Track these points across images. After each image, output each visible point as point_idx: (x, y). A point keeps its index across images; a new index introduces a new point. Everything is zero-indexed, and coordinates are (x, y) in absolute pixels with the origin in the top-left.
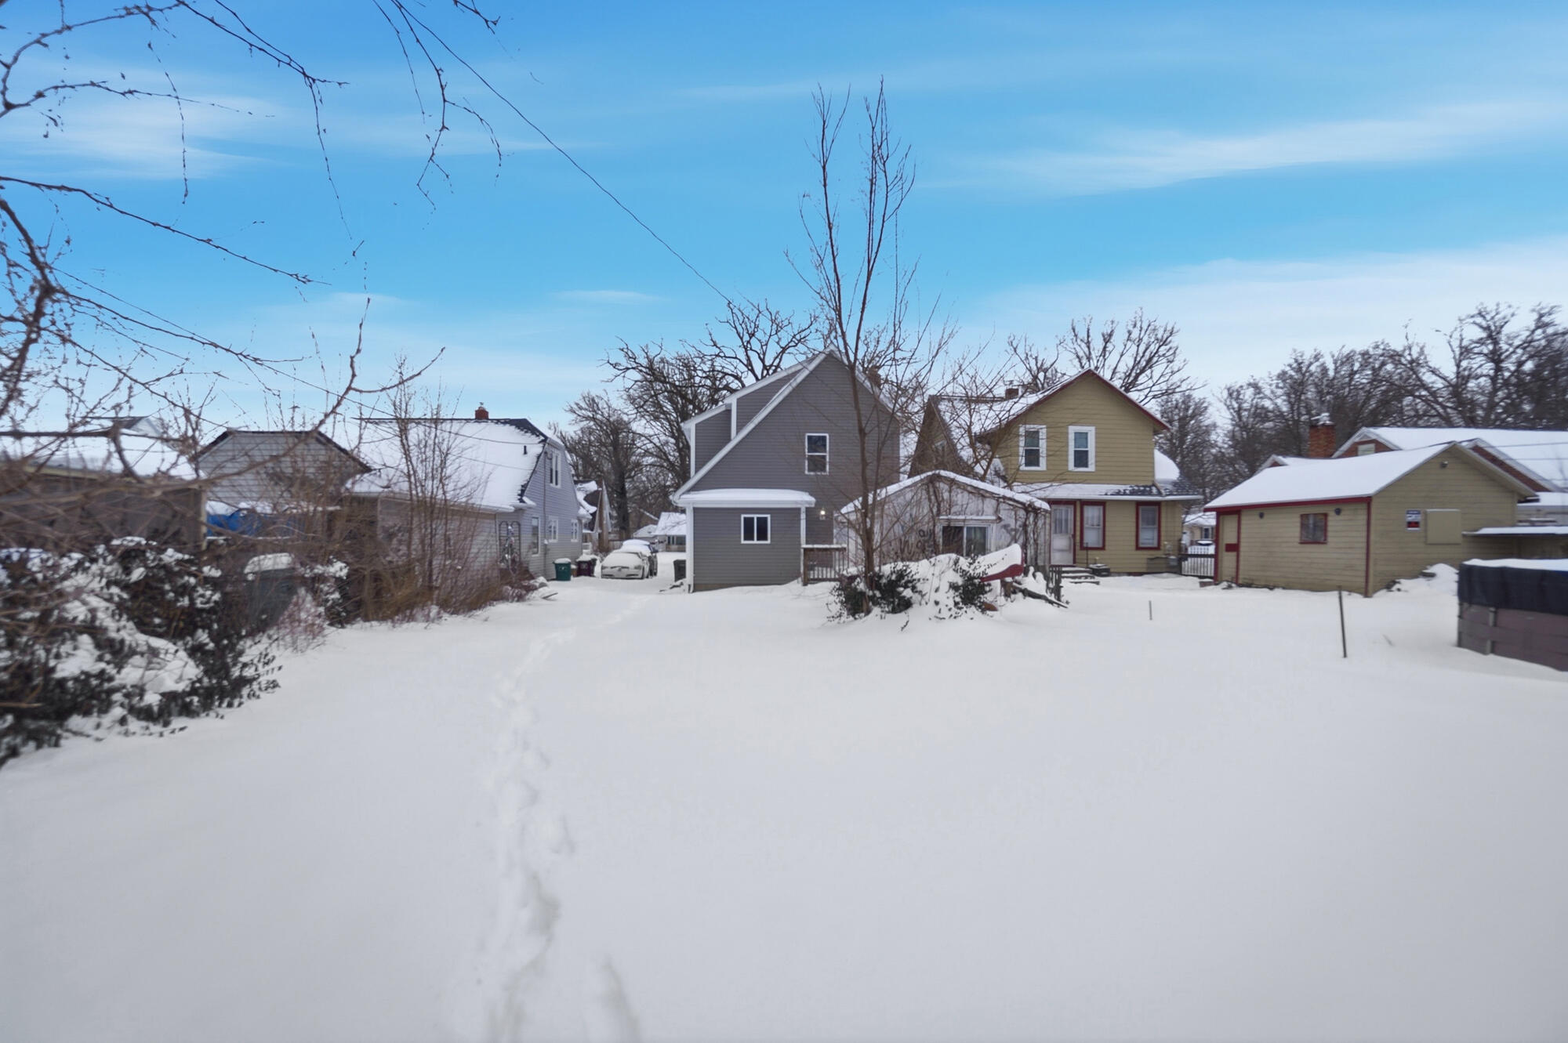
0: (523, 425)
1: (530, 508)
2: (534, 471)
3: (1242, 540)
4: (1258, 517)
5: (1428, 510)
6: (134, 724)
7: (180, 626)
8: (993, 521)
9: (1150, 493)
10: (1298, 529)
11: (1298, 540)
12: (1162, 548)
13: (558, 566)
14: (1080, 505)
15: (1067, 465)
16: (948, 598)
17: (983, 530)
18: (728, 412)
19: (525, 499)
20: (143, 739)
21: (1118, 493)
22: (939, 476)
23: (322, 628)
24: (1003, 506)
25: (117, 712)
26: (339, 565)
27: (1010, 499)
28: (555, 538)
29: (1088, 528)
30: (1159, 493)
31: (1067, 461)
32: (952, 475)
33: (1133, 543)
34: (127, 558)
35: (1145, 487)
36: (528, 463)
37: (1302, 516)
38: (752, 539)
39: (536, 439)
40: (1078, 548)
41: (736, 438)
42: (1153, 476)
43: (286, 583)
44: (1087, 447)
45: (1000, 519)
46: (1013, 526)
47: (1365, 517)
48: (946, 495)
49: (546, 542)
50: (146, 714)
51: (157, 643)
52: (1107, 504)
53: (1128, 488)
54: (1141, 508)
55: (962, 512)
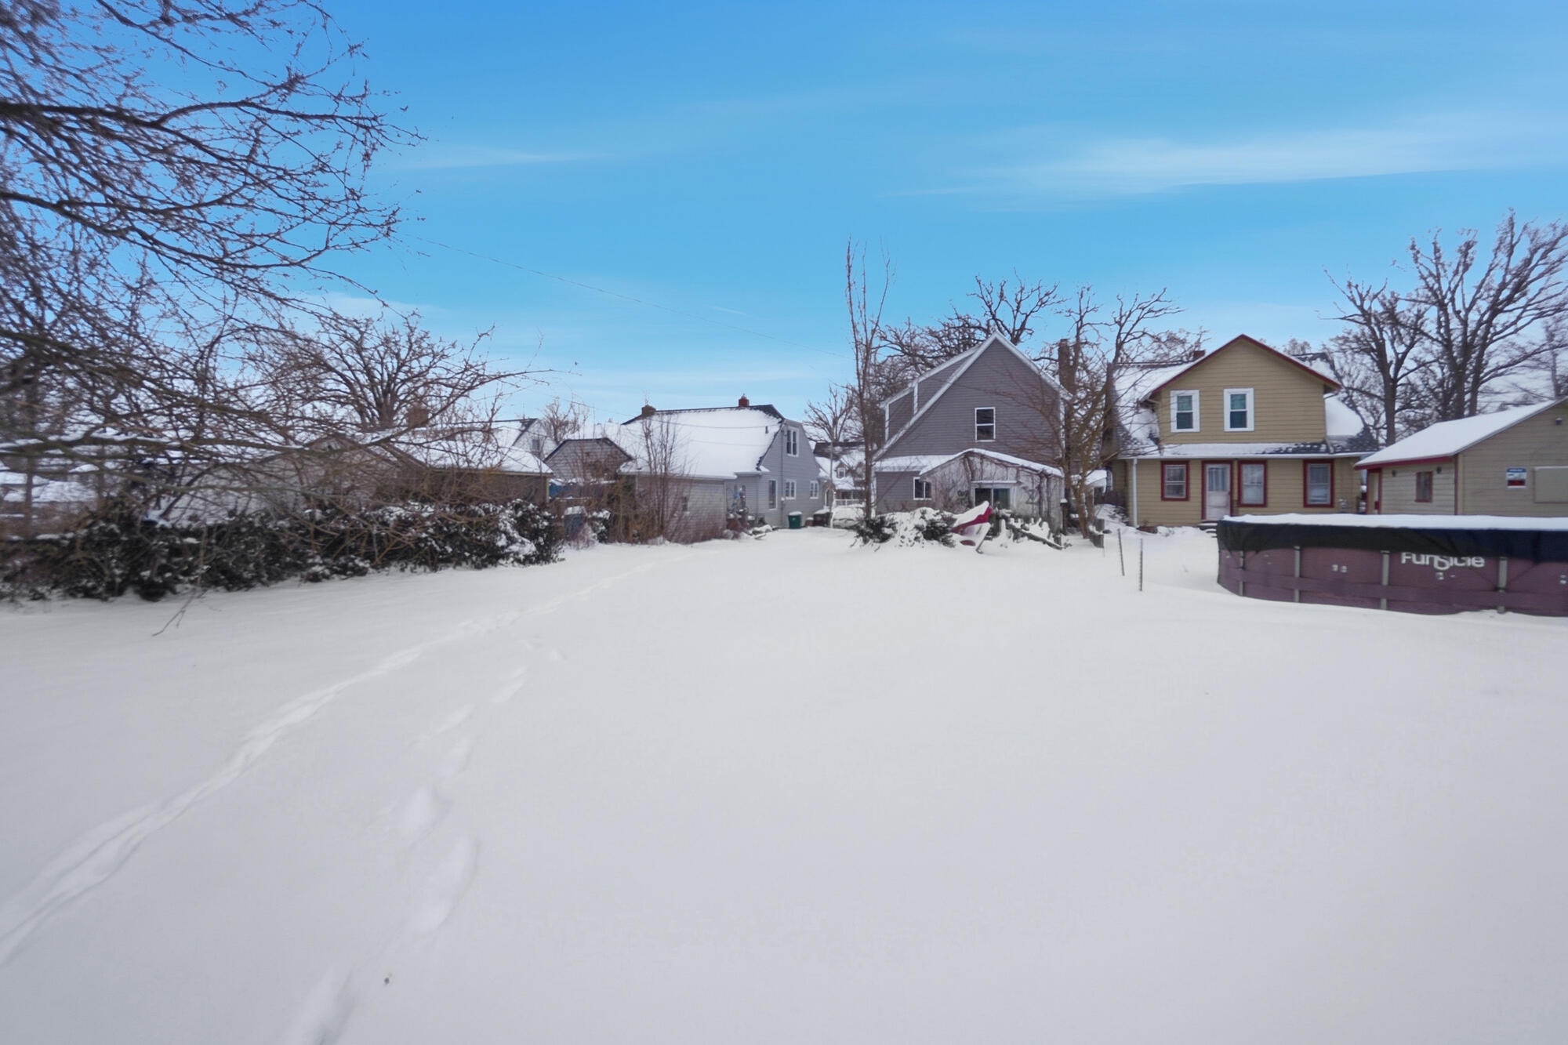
0: (769, 410)
1: (765, 474)
2: (771, 446)
3: (1384, 498)
4: (1391, 475)
5: (1537, 468)
6: (516, 564)
7: (533, 535)
8: (1014, 484)
9: (1317, 451)
10: (1415, 487)
11: (1414, 498)
12: (1336, 505)
13: (790, 517)
14: (1238, 464)
15: (1223, 426)
16: (911, 534)
17: (1006, 491)
18: (911, 394)
19: (761, 467)
20: (518, 568)
21: (1278, 452)
22: (972, 454)
23: (594, 542)
24: (1022, 473)
25: (512, 559)
26: (606, 512)
27: (1027, 468)
28: (793, 495)
29: (1248, 486)
30: (1327, 451)
31: (1223, 422)
32: (983, 451)
33: (1301, 500)
34: (517, 507)
35: (1312, 444)
36: (767, 440)
37: (1419, 475)
38: (922, 497)
39: (776, 421)
40: (1235, 505)
41: (918, 414)
42: (1325, 433)
43: (580, 520)
44: (1245, 408)
45: (1019, 483)
46: (1030, 487)
47: (1453, 476)
48: (979, 466)
49: (783, 499)
50: (519, 561)
51: (525, 540)
52: (1270, 465)
53: (1293, 446)
54: (1309, 466)
55: (991, 478)
